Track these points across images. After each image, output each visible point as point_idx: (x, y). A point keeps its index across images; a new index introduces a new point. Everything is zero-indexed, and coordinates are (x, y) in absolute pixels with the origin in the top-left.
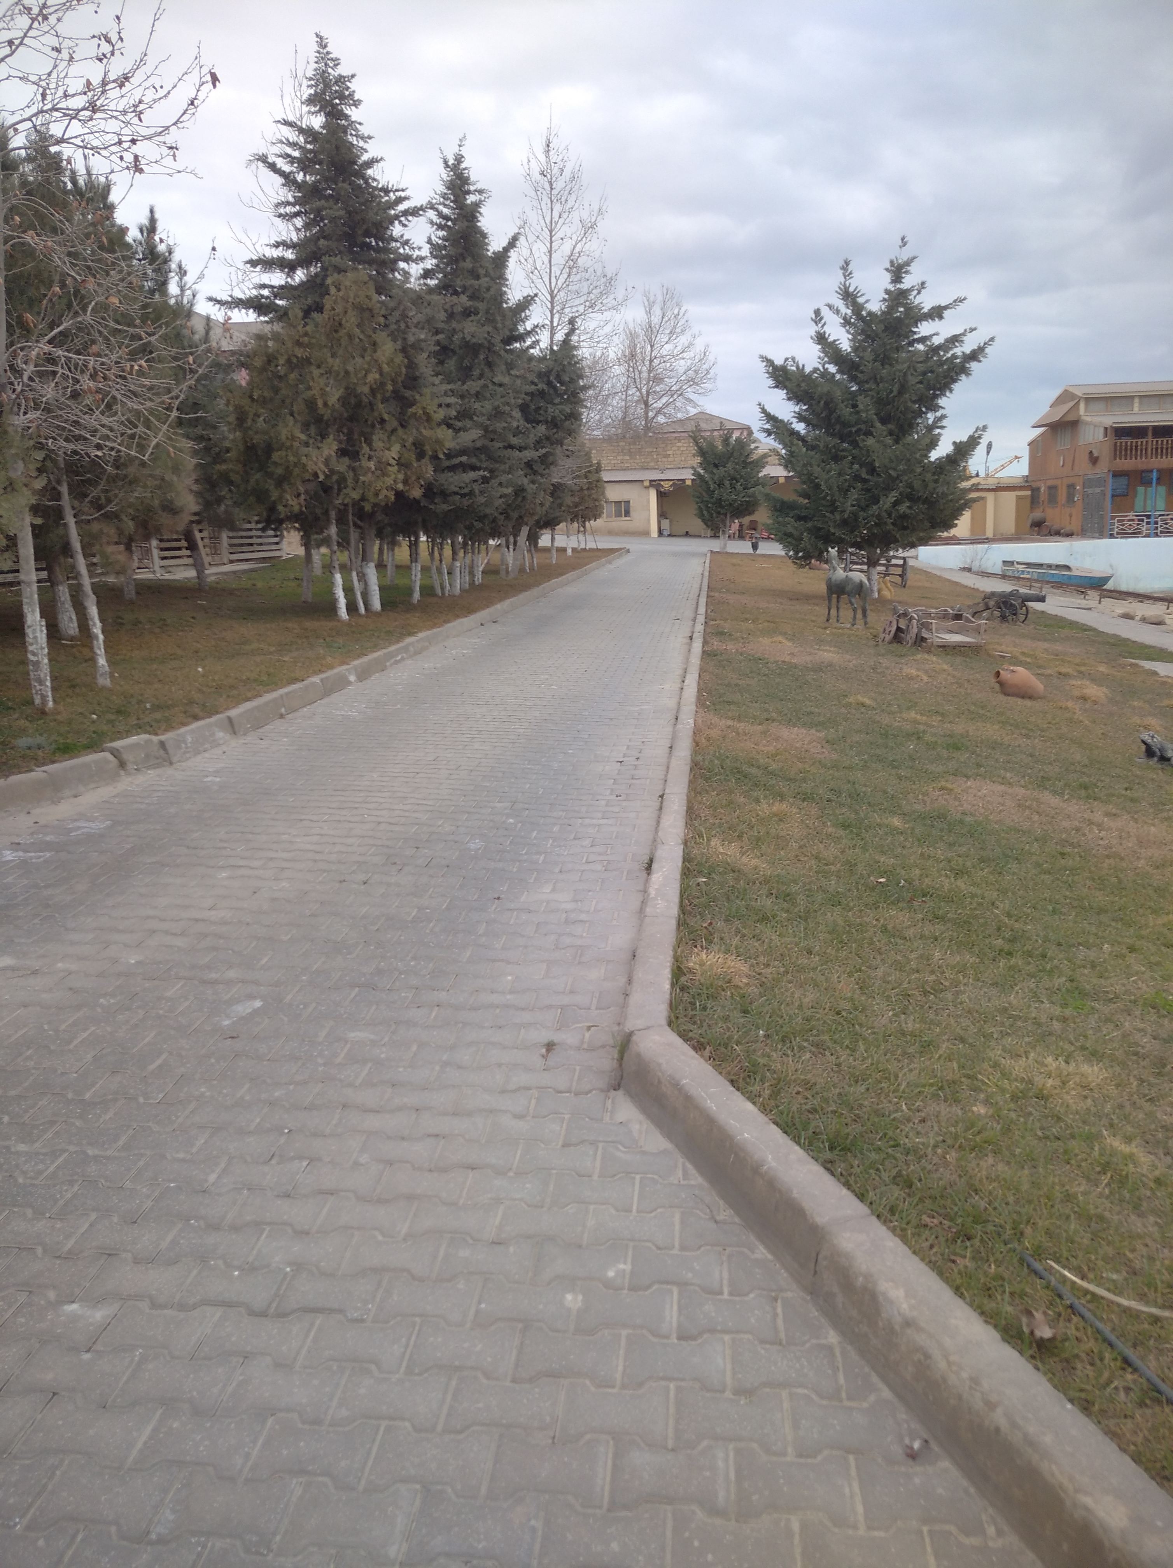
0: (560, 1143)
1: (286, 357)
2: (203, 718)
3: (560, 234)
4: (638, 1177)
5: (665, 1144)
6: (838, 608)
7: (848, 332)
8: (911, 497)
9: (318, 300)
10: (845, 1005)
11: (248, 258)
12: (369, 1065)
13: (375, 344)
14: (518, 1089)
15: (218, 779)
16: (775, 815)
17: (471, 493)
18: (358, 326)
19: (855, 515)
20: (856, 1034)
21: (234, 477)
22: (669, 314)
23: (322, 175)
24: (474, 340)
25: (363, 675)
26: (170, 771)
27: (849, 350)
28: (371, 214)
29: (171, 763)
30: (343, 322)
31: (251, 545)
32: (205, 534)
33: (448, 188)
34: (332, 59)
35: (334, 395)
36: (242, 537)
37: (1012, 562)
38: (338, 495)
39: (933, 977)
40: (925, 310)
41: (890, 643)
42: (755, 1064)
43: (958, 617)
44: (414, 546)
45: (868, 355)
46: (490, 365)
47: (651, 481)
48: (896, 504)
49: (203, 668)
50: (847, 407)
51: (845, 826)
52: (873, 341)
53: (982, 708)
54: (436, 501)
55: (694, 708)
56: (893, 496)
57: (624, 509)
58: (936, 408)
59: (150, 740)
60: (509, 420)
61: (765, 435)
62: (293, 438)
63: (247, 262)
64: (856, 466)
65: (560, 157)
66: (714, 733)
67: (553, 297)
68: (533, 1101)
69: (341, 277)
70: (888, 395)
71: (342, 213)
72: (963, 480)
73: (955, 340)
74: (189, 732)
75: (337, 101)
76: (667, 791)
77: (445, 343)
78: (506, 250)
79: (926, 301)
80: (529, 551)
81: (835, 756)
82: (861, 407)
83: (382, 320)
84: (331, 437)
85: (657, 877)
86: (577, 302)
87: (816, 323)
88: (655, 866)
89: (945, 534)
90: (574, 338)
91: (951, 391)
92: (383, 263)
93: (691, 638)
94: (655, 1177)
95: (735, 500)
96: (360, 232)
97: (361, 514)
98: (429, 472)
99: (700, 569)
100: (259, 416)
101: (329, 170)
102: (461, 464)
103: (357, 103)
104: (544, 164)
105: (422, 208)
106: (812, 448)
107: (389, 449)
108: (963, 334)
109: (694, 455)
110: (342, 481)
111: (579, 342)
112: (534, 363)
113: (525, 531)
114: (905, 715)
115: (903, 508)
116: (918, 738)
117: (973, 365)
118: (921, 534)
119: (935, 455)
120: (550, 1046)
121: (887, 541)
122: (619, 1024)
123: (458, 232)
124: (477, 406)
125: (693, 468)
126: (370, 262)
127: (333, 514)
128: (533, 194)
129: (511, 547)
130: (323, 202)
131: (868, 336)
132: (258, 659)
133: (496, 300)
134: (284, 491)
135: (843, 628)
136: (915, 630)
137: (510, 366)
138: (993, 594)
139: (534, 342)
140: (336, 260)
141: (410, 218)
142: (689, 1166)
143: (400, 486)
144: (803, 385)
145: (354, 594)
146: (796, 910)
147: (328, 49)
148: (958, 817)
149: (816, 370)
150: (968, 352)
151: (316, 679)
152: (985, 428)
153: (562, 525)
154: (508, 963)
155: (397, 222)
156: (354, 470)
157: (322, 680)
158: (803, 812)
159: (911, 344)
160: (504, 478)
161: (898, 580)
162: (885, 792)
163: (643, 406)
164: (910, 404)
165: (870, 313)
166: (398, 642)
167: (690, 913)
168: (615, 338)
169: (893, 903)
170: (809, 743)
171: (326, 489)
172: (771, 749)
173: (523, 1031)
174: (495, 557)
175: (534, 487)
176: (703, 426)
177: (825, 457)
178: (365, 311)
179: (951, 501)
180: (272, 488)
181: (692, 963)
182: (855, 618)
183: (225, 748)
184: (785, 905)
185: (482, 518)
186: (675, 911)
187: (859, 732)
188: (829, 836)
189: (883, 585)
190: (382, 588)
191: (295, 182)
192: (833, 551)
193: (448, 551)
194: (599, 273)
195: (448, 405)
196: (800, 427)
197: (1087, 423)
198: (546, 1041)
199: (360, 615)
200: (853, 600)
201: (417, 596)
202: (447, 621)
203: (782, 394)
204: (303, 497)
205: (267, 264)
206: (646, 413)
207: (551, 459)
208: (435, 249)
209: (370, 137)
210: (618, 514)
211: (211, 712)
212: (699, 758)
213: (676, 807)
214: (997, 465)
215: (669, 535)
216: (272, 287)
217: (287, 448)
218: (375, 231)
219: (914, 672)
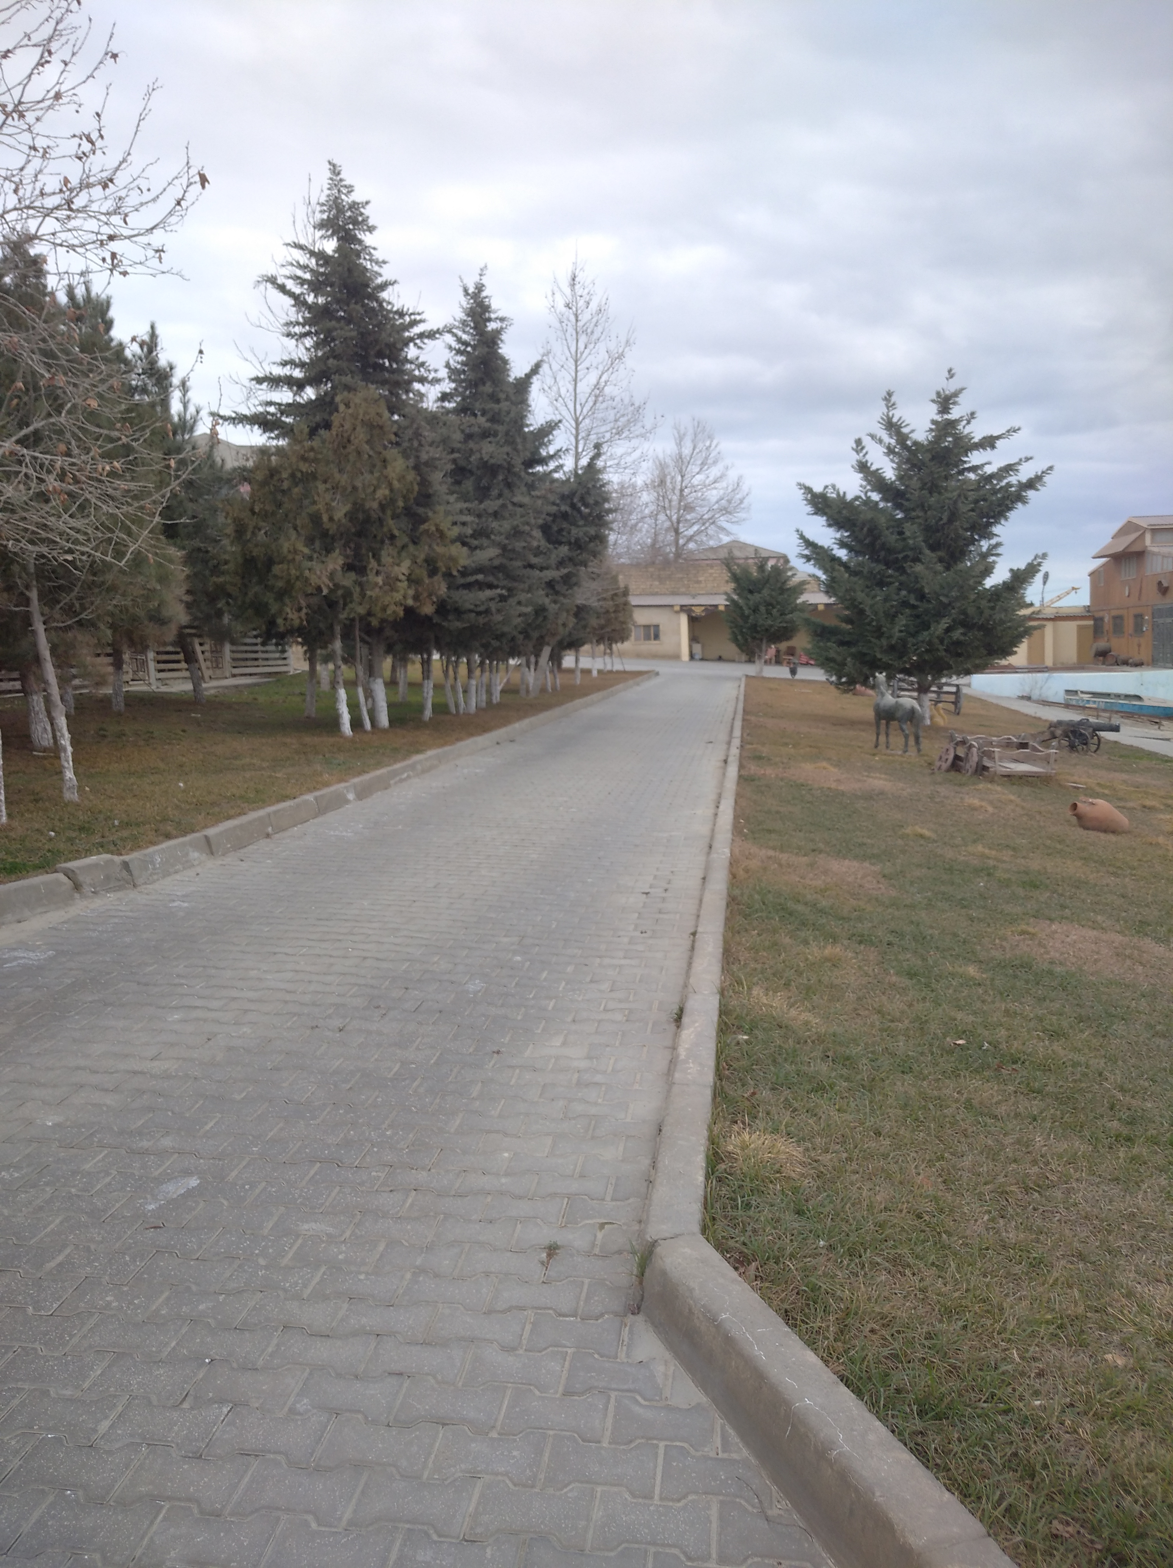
0: (561, 1389)
1: (290, 471)
2: (176, 837)
3: (586, 364)
4: (662, 1444)
5: (697, 1396)
6: (887, 735)
7: (892, 461)
8: (966, 624)
9: (326, 417)
10: (927, 1206)
11: (253, 376)
12: (323, 1269)
13: (385, 461)
14: (509, 1309)
15: (186, 905)
16: (827, 960)
17: (487, 612)
18: (367, 442)
19: (904, 641)
20: (943, 1247)
21: (230, 589)
22: (700, 446)
23: (334, 297)
24: (492, 461)
25: (363, 793)
26: (132, 894)
27: (894, 478)
28: (384, 335)
29: (135, 886)
30: (352, 438)
31: (256, 659)
32: (206, 647)
33: (468, 315)
34: (345, 186)
35: (341, 510)
36: (246, 652)
37: (1076, 692)
38: (344, 609)
39: (1036, 1169)
40: (976, 440)
41: (948, 771)
42: (815, 1288)
43: (1024, 746)
44: (426, 664)
45: (915, 483)
46: (509, 486)
47: (682, 606)
48: (948, 630)
49: (185, 783)
50: (892, 533)
51: (911, 975)
52: (920, 469)
53: (1059, 842)
54: (450, 618)
55: (729, 836)
56: (944, 623)
57: (653, 633)
58: (991, 536)
59: (112, 861)
60: (529, 539)
61: (804, 560)
62: (295, 552)
63: (252, 379)
64: (904, 593)
65: (586, 291)
66: (754, 864)
67: (578, 423)
68: (528, 1327)
69: (351, 395)
70: (937, 523)
71: (354, 334)
72: (1022, 607)
73: (1009, 469)
74: (158, 852)
75: (351, 227)
76: (700, 929)
77: (462, 463)
78: (529, 376)
79: (977, 431)
80: (552, 671)
81: (893, 893)
82: (908, 534)
83: (393, 437)
84: (337, 551)
85: (688, 1034)
86: (603, 429)
87: (857, 452)
88: (685, 1020)
89: (1004, 662)
90: (600, 463)
91: (1006, 519)
92: (397, 384)
93: (726, 761)
94: (686, 1445)
95: (771, 626)
96: (372, 353)
97: (368, 630)
98: (442, 589)
99: (734, 693)
100: (260, 530)
101: (340, 291)
102: (477, 581)
103: (371, 229)
104: (570, 297)
105: (438, 331)
106: (854, 573)
107: (398, 565)
108: (1019, 463)
109: (727, 582)
110: (348, 595)
111: (605, 468)
112: (556, 485)
113: (546, 651)
114: (971, 849)
115: (957, 634)
116: (989, 875)
117: (1031, 494)
118: (977, 662)
119: (989, 582)
120: (552, 1250)
121: (940, 668)
122: (640, 1222)
123: (477, 357)
124: (495, 525)
125: (726, 593)
126: (383, 383)
127: (338, 629)
128: (558, 325)
129: (532, 667)
130: (334, 323)
131: (914, 466)
132: (248, 775)
133: (516, 422)
134: (285, 604)
135: (892, 755)
136: (975, 758)
137: (531, 487)
138: (1060, 723)
139: (557, 467)
140: (347, 379)
141: (426, 341)
142: (731, 1431)
143: (410, 602)
144: (844, 512)
145: (360, 710)
146: (859, 1077)
147: (341, 176)
148: (1046, 966)
149: (857, 498)
150: (1024, 480)
151: (310, 797)
152: (1044, 556)
153: (586, 647)
154: (506, 1134)
155: (411, 345)
156: (361, 585)
157: (316, 798)
158: (860, 957)
159: (961, 472)
160: (523, 597)
161: (952, 707)
162: (955, 935)
163: (673, 534)
164: (961, 531)
165: (916, 443)
166: (404, 758)
167: (728, 1078)
168: (644, 465)
169: (976, 1071)
170: (863, 878)
171: (331, 603)
172: (819, 883)
173: (519, 1226)
174: (516, 677)
175: (556, 607)
176: (737, 553)
177: (869, 584)
178: (375, 428)
179: (1010, 628)
180: (271, 601)
181: (732, 1145)
182: (906, 745)
183: (199, 870)
184: (845, 1072)
185: (499, 637)
186: (709, 1077)
187: (920, 866)
188: (892, 986)
189: (935, 712)
190: (390, 706)
191: (305, 303)
192: (881, 677)
193: (463, 670)
194: (626, 401)
195: (464, 524)
196: (842, 554)
197: (1154, 554)
198: (546, 1243)
199: (365, 732)
200: (904, 727)
201: (428, 713)
202: (459, 739)
203: (821, 520)
204: (304, 611)
205: (275, 382)
206: (677, 542)
207: (574, 580)
208: (454, 374)
209: (384, 262)
210: (647, 638)
211: (185, 831)
212: (737, 892)
213: (710, 949)
214: (1054, 595)
215: (702, 659)
216: (280, 405)
217: (289, 562)
218: (388, 352)
219: (976, 802)
